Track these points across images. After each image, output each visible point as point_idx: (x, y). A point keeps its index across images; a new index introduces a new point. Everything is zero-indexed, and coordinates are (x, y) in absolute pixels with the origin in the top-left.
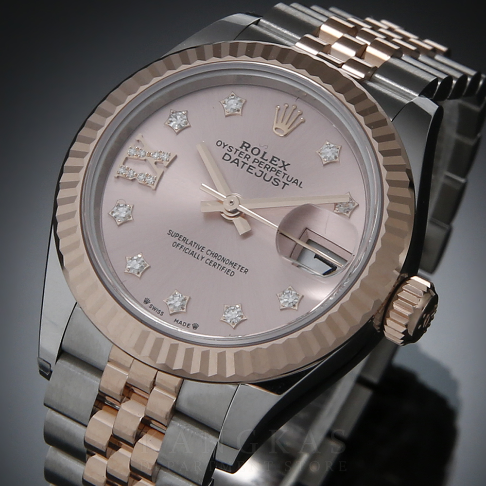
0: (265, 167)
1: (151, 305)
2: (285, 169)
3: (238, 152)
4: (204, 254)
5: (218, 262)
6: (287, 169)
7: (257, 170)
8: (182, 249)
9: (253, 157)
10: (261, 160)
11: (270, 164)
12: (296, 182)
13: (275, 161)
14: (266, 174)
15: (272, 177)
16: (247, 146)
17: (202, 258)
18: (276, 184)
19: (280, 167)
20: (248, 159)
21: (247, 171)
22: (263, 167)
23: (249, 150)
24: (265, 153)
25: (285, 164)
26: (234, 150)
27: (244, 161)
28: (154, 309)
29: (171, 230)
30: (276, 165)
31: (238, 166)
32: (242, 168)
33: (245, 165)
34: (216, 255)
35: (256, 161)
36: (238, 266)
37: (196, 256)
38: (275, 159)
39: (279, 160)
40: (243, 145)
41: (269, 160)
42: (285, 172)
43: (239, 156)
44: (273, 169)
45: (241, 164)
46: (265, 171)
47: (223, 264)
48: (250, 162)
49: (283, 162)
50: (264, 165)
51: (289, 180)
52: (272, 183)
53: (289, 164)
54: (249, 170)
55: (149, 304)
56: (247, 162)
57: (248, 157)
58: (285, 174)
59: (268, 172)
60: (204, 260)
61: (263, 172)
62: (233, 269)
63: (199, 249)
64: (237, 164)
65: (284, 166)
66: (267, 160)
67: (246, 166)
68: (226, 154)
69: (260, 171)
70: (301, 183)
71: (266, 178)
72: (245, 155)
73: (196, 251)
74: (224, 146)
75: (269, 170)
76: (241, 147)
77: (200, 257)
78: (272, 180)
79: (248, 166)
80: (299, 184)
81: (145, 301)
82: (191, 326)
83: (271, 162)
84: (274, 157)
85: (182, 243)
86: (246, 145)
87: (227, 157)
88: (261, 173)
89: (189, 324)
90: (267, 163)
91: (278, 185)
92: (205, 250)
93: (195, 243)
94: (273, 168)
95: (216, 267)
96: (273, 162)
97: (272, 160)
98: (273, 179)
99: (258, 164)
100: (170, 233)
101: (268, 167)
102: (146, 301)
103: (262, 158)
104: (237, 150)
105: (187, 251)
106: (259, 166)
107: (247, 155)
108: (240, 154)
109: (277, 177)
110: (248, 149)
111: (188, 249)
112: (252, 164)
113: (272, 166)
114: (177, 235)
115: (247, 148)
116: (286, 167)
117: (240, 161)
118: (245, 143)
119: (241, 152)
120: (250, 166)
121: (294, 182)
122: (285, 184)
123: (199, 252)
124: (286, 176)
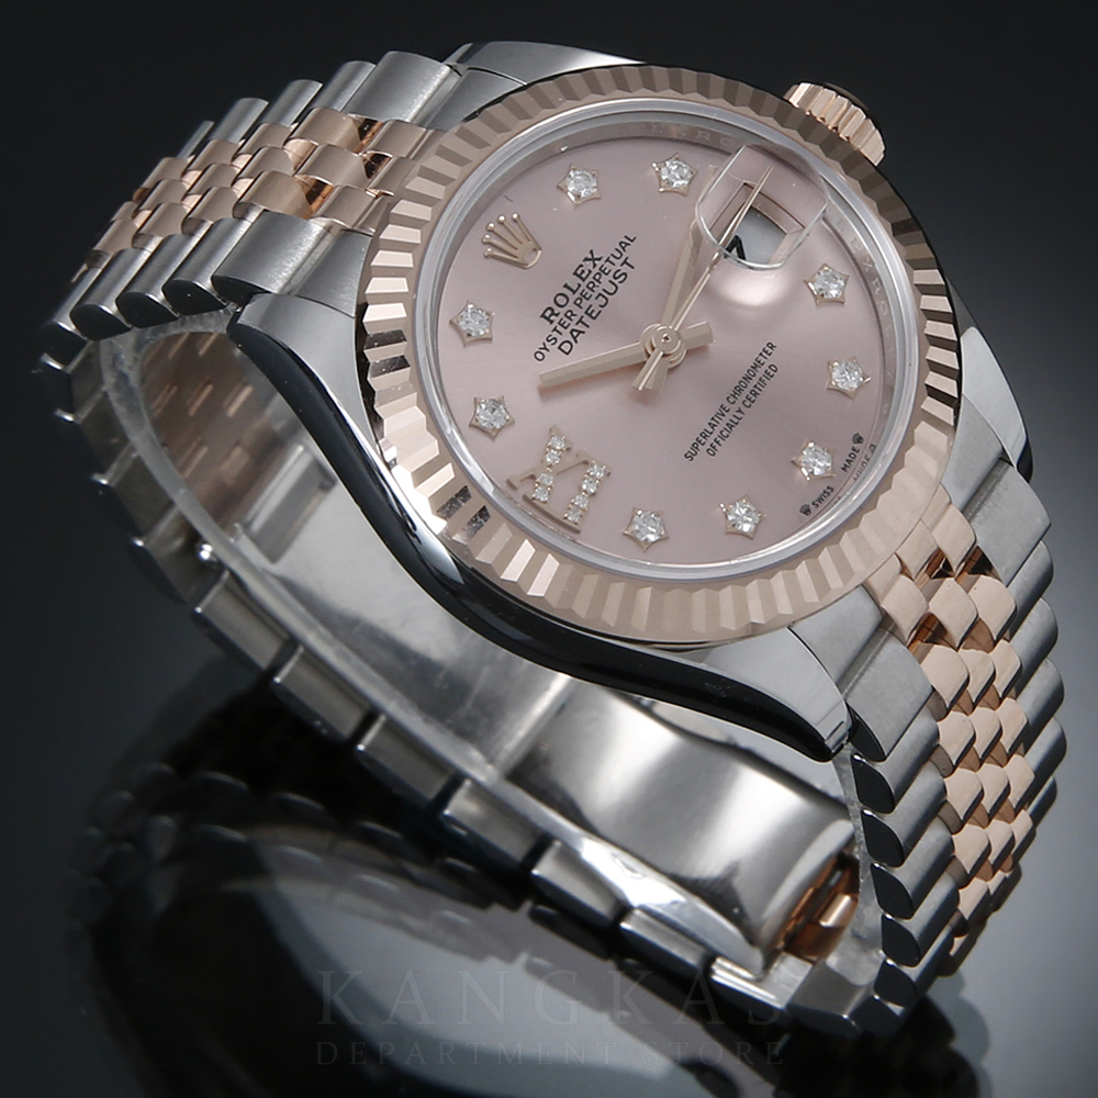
0: (591, 289)
1: (813, 504)
2: (599, 259)
3: (559, 328)
4: (734, 408)
5: (750, 387)
6: (598, 257)
7: (596, 304)
8: (721, 442)
9: (571, 306)
10: (577, 295)
11: (587, 281)
12: (623, 245)
13: (583, 272)
14: (604, 290)
15: (611, 282)
16: (549, 312)
17: (740, 411)
18: (623, 277)
19: (595, 265)
20: (573, 315)
21: (594, 318)
22: (590, 293)
23: (557, 310)
24: (566, 286)
25: (590, 256)
26: (555, 334)
27: (575, 322)
28: (820, 500)
29: (685, 455)
30: (590, 272)
31: (583, 332)
32: (588, 326)
33: (583, 320)
34: (738, 390)
35: (578, 302)
36: (761, 358)
37: (736, 420)
38: (579, 272)
39: (581, 266)
40: (548, 319)
41: (580, 281)
42: (605, 259)
43: (566, 328)
44: (597, 277)
45: (580, 327)
46: (598, 290)
47: (755, 381)
48: (580, 312)
49: (586, 259)
50: (587, 290)
51: (619, 255)
52: (621, 282)
53: (591, 252)
54: (594, 315)
55: (812, 507)
56: (579, 317)
57: (569, 314)
58: (608, 260)
59: (602, 286)
60: (743, 409)
61: (600, 294)
62: (765, 367)
63: (723, 415)
64: (580, 332)
65: (593, 259)
66: (579, 286)
67: (586, 319)
68: (559, 348)
69: (597, 298)
70: (626, 237)
71: (611, 292)
72: (565, 319)
73: (726, 419)
74: (545, 348)
75: (597, 284)
76: (552, 322)
77: (739, 415)
78: (616, 282)
79: (586, 316)
80: (628, 242)
81: (805, 513)
82: (857, 446)
83: (584, 280)
84: (575, 273)
85: (711, 440)
86: (547, 314)
87: (566, 347)
88: (600, 297)
89: (854, 450)
90: (584, 285)
91: (624, 274)
92: (727, 405)
93: (713, 419)
94: (594, 278)
95: (757, 391)
96: (584, 276)
97: (579, 276)
98: (613, 280)
99: (603, 275)
100: (690, 456)
101: (591, 285)
102: (806, 511)
103: (574, 292)
104: (555, 329)
105: (725, 433)
106: (588, 299)
107: (566, 315)
108: (562, 325)
109: (611, 274)
110: (556, 312)
111: (721, 432)
112: (584, 310)
113: (590, 279)
114: (695, 446)
115: (553, 314)
116: (595, 256)
117: (576, 328)
118: (543, 316)
119: (559, 323)
120: (586, 313)
121: (623, 248)
122: (625, 262)
123: (729, 416)
124: (612, 259)
